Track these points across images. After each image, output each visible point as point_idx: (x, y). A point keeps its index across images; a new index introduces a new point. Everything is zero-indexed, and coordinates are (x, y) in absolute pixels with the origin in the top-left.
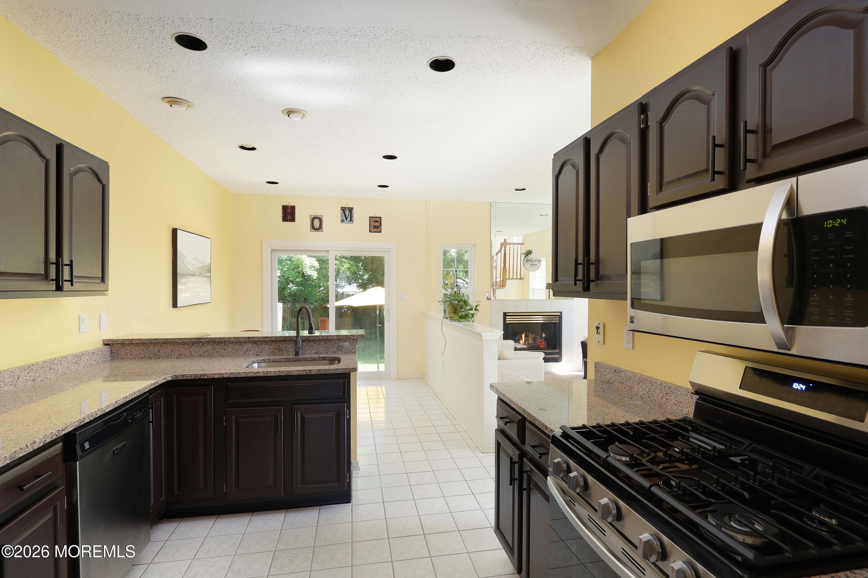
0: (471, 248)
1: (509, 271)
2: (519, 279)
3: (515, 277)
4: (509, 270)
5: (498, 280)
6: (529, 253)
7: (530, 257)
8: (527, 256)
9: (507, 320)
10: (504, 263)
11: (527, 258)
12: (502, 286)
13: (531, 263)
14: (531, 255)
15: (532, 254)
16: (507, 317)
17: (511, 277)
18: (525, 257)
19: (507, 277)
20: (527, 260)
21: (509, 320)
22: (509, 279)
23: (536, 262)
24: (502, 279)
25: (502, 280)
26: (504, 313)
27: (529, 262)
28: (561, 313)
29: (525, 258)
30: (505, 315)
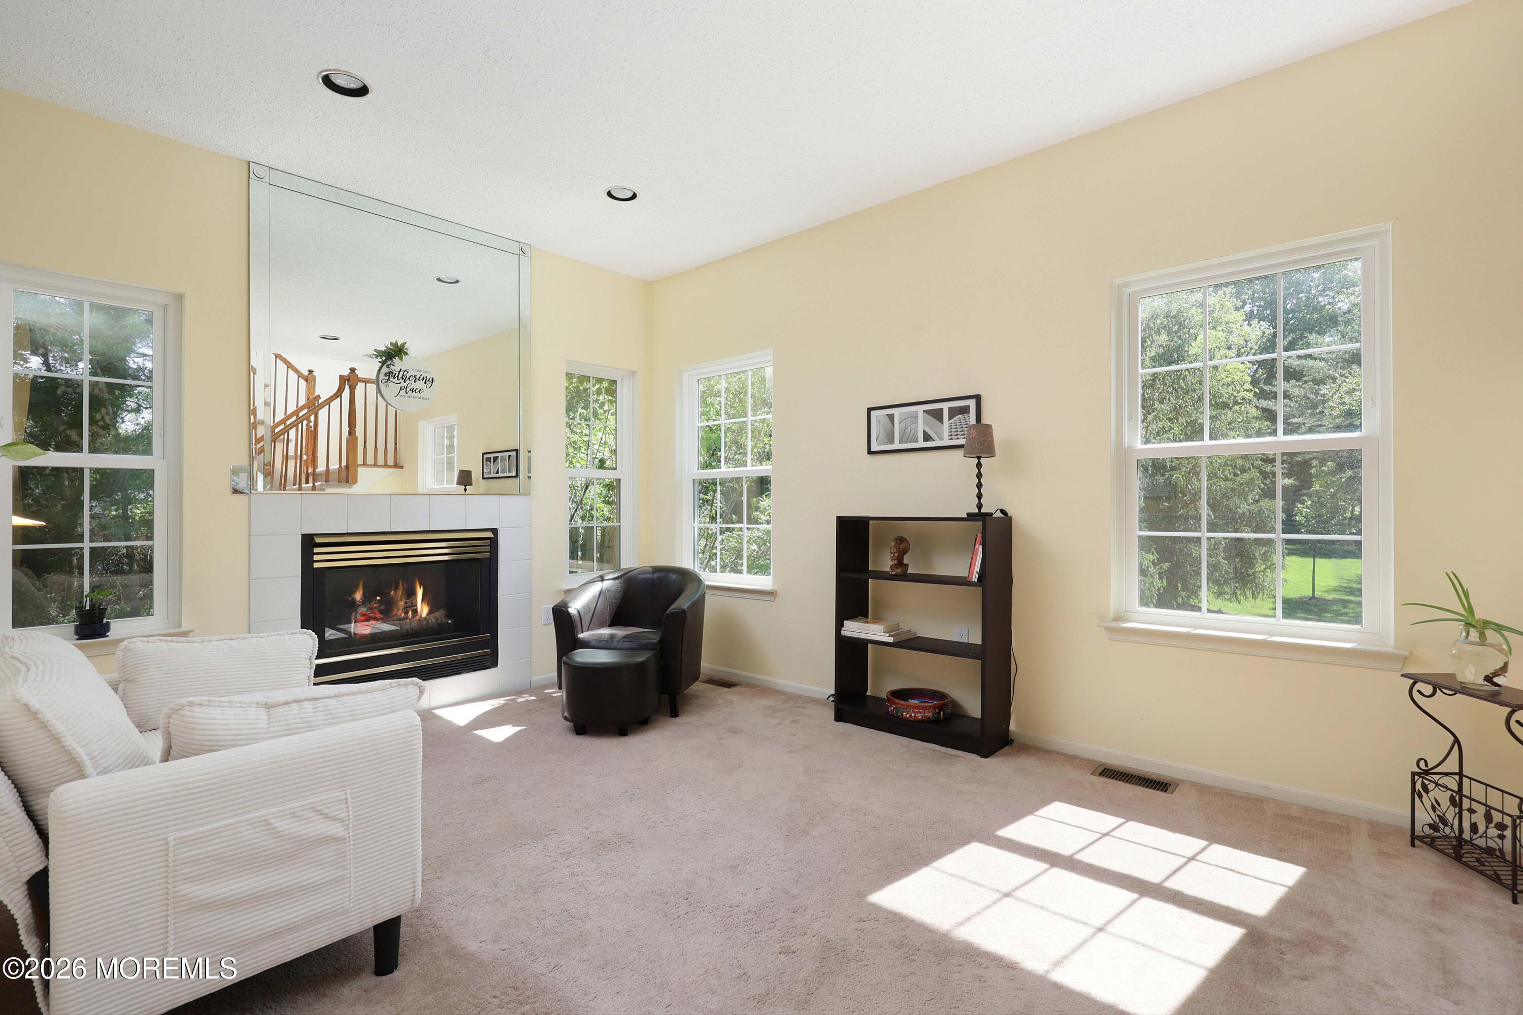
0: (165, 307)
1: (365, 446)
2: (390, 467)
3: (381, 461)
4: (365, 442)
5: (334, 466)
6: (394, 352)
7: (398, 364)
8: (389, 362)
9: (316, 558)
10: (350, 426)
11: (388, 366)
12: (347, 482)
13: (403, 384)
14: (401, 360)
15: (404, 357)
16: (316, 550)
17: (370, 461)
18: (383, 364)
19: (360, 461)
20: (389, 374)
21: (322, 560)
22: (365, 464)
23: (420, 385)
24: (344, 463)
25: (347, 467)
26: (304, 536)
27: (396, 380)
28: (495, 531)
29: (381, 367)
30: (309, 543)
